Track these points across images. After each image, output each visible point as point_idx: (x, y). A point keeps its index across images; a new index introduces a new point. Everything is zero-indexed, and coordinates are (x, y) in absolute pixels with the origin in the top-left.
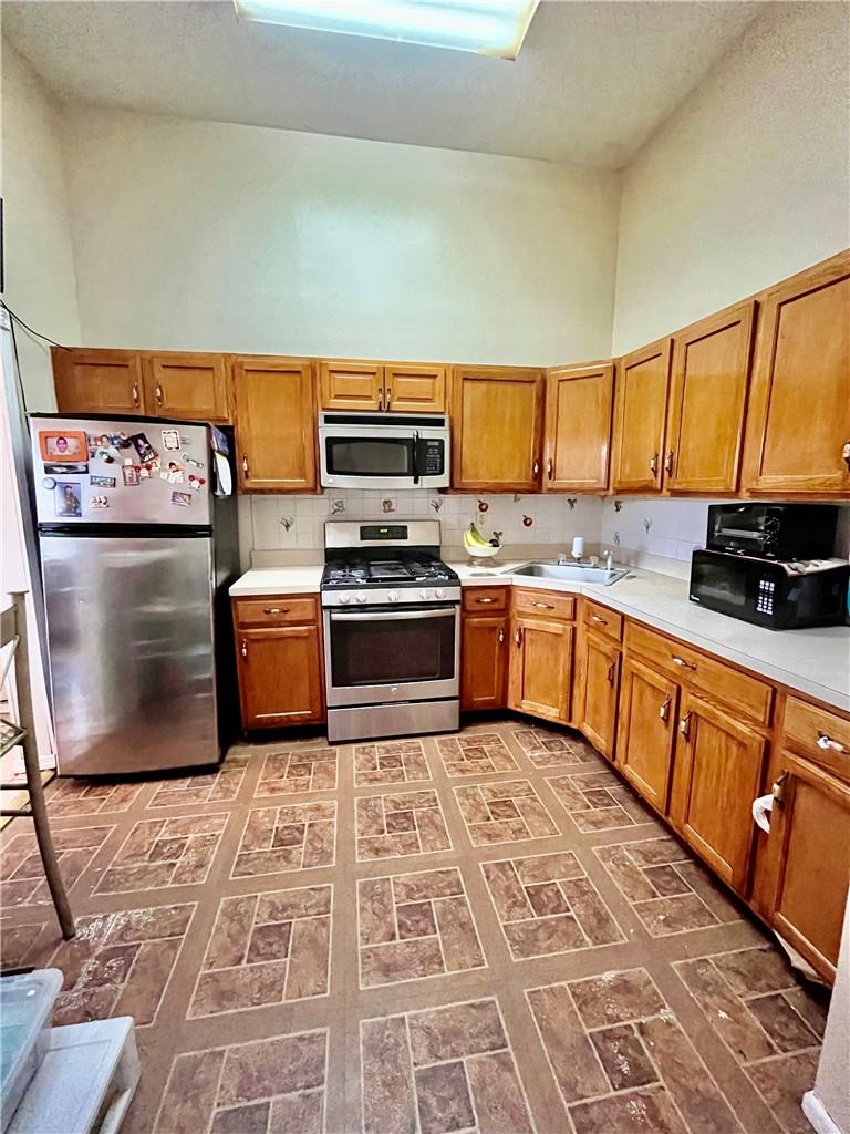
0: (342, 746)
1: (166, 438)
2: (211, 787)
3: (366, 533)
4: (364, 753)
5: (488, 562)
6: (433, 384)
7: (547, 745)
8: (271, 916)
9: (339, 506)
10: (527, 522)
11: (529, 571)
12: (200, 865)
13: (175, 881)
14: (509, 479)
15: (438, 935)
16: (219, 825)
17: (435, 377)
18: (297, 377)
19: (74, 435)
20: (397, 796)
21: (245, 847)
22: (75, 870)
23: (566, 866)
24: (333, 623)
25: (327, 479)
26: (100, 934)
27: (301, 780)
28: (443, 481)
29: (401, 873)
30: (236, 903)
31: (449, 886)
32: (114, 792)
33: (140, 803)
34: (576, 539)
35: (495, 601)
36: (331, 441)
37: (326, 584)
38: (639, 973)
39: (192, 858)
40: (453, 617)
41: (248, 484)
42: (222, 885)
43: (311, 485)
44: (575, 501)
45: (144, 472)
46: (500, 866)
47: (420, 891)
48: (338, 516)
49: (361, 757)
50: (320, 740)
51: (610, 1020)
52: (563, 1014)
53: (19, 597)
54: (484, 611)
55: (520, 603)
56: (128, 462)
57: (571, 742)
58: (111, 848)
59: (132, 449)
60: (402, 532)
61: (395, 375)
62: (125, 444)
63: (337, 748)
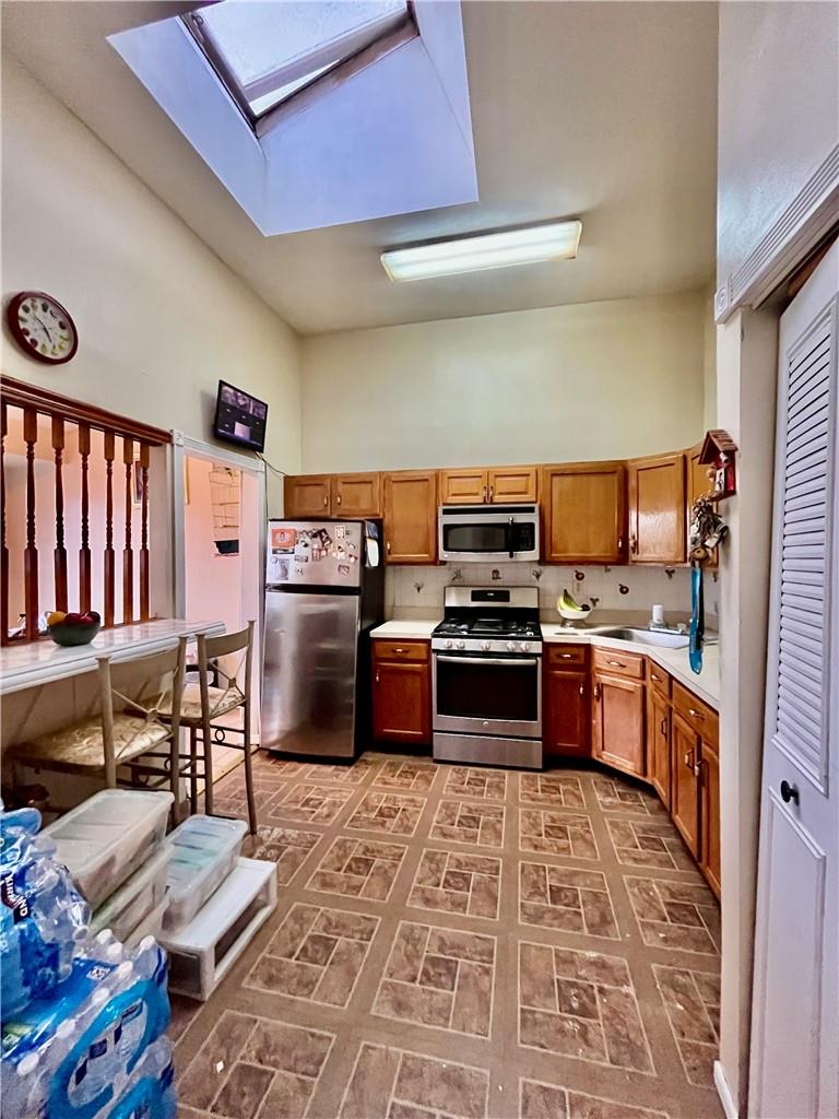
0: (443, 765)
1: (337, 531)
2: (346, 774)
3: (476, 596)
4: (457, 772)
5: (578, 624)
6: (527, 480)
7: (622, 796)
8: (364, 853)
9: (458, 575)
10: (624, 590)
11: (619, 635)
12: (329, 816)
13: (313, 820)
14: (594, 553)
15: (470, 894)
16: (347, 796)
17: (528, 475)
18: (426, 483)
19: (289, 531)
20: (472, 805)
21: (358, 812)
22: (261, 801)
23: (592, 881)
24: (440, 663)
25: (443, 555)
26: (269, 836)
27: (406, 781)
28: (534, 555)
29: (456, 852)
30: (345, 841)
31: (491, 868)
32: (289, 765)
33: (302, 774)
34: (655, 607)
35: (574, 657)
36: (447, 528)
37: (437, 633)
38: (618, 960)
39: (326, 811)
40: (535, 666)
41: (390, 558)
42: (338, 828)
43: (432, 560)
44: (673, 571)
45: (324, 553)
46: (537, 869)
47: (467, 865)
48: (457, 582)
49: (455, 774)
50: (428, 758)
51: (578, 977)
52: (542, 964)
53: (252, 623)
54: (564, 665)
55: (600, 660)
56: (316, 546)
57: (647, 798)
58: (281, 796)
59: (318, 539)
60: (503, 595)
61: (496, 476)
62: (315, 536)
63: (439, 766)
